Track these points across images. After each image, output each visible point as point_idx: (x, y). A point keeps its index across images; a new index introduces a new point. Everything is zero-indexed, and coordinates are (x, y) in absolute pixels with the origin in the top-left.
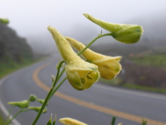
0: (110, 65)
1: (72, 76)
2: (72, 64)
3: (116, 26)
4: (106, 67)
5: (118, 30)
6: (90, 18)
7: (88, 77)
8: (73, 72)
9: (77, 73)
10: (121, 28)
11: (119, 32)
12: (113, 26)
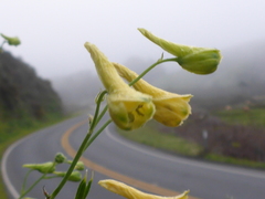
0: (174, 105)
1: (116, 109)
2: (117, 93)
3: (184, 48)
4: (169, 108)
5: (186, 53)
6: (147, 35)
7: (137, 110)
8: (117, 103)
9: (122, 105)
10: (191, 51)
11: (187, 57)
12: (179, 48)
